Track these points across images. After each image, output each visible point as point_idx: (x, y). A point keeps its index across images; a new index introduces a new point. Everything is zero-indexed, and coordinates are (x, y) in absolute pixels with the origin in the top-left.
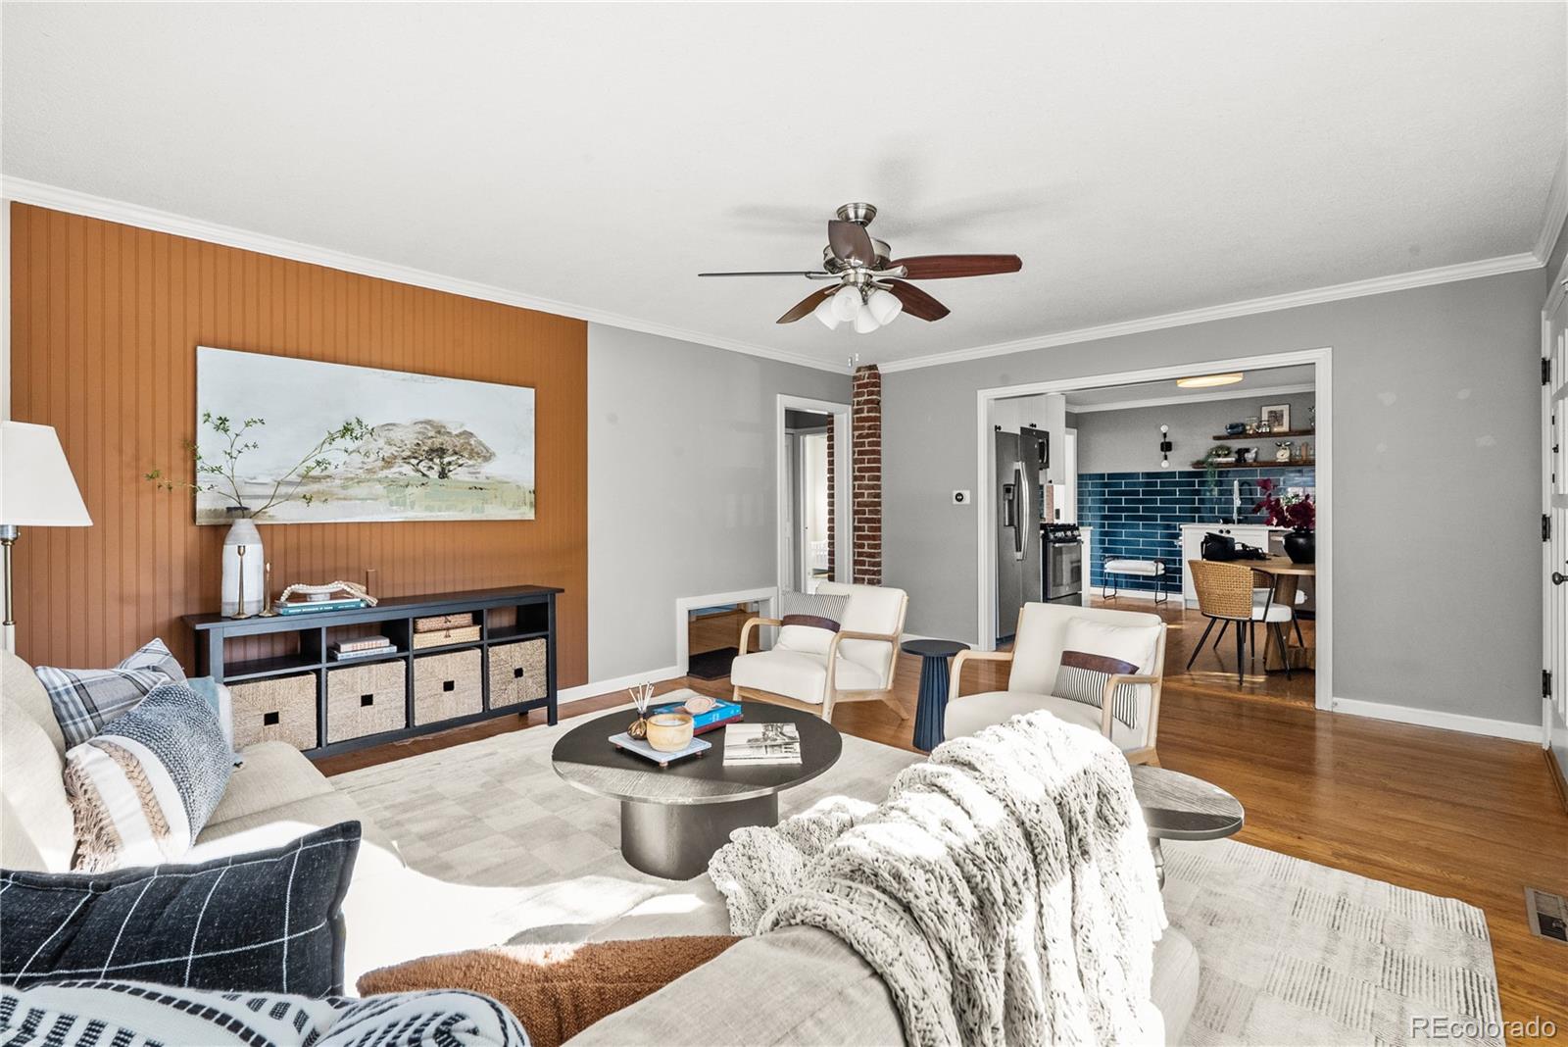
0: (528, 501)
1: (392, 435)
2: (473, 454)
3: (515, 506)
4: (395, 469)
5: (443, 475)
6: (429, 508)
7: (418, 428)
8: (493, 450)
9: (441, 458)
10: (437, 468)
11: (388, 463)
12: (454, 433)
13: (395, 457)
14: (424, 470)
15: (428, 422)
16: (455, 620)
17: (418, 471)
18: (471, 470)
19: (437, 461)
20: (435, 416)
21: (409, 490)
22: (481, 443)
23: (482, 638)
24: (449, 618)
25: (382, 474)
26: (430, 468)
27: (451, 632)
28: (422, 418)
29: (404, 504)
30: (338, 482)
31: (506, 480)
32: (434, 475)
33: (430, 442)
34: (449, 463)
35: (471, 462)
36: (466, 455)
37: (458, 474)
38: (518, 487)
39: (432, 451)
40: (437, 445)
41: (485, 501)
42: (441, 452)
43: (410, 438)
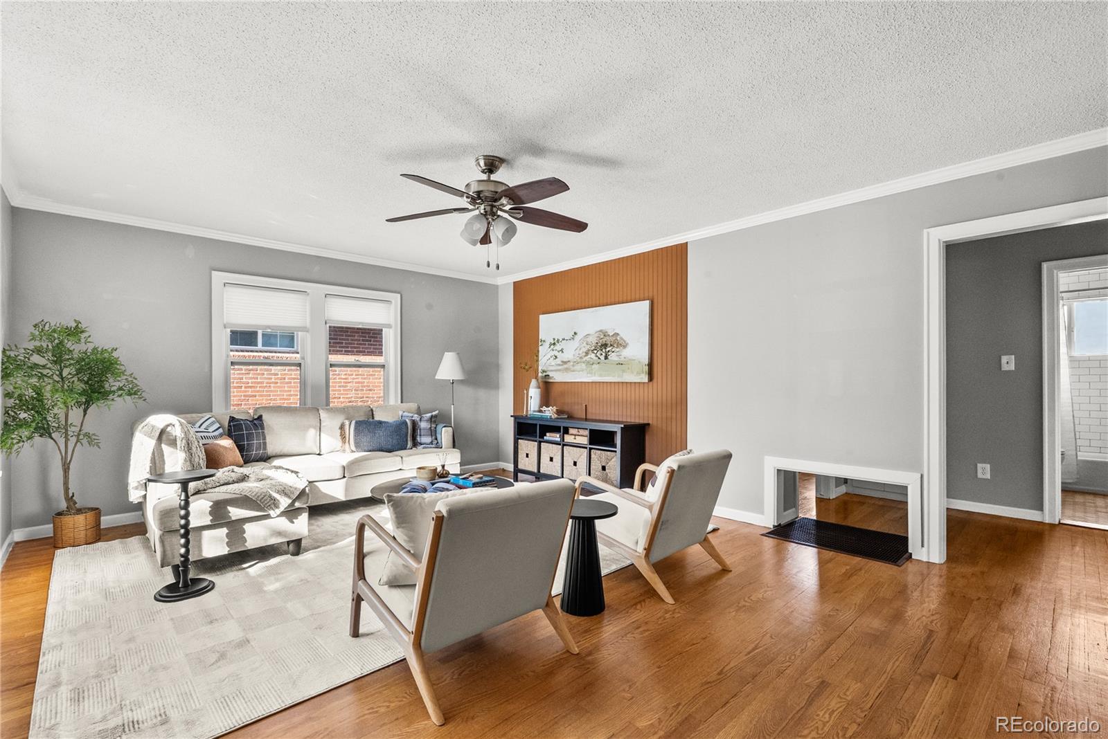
0: (644, 370)
1: (588, 340)
2: (619, 345)
3: (638, 374)
4: (589, 356)
5: (606, 358)
6: (601, 376)
7: (597, 335)
8: (627, 341)
9: (606, 349)
10: (604, 354)
11: (587, 354)
12: (611, 335)
13: (589, 350)
14: (599, 356)
15: (601, 331)
17: (597, 356)
18: (618, 354)
19: (604, 350)
20: (603, 328)
21: (594, 366)
22: (622, 339)
25: (585, 359)
26: (602, 354)
28: (599, 329)
29: (592, 374)
30: (572, 363)
31: (634, 358)
32: (602, 358)
33: (601, 341)
34: (609, 351)
35: (618, 350)
36: (615, 346)
37: (613, 357)
38: (639, 362)
39: (602, 345)
40: (604, 342)
41: (624, 371)
42: (605, 345)
43: (593, 340)
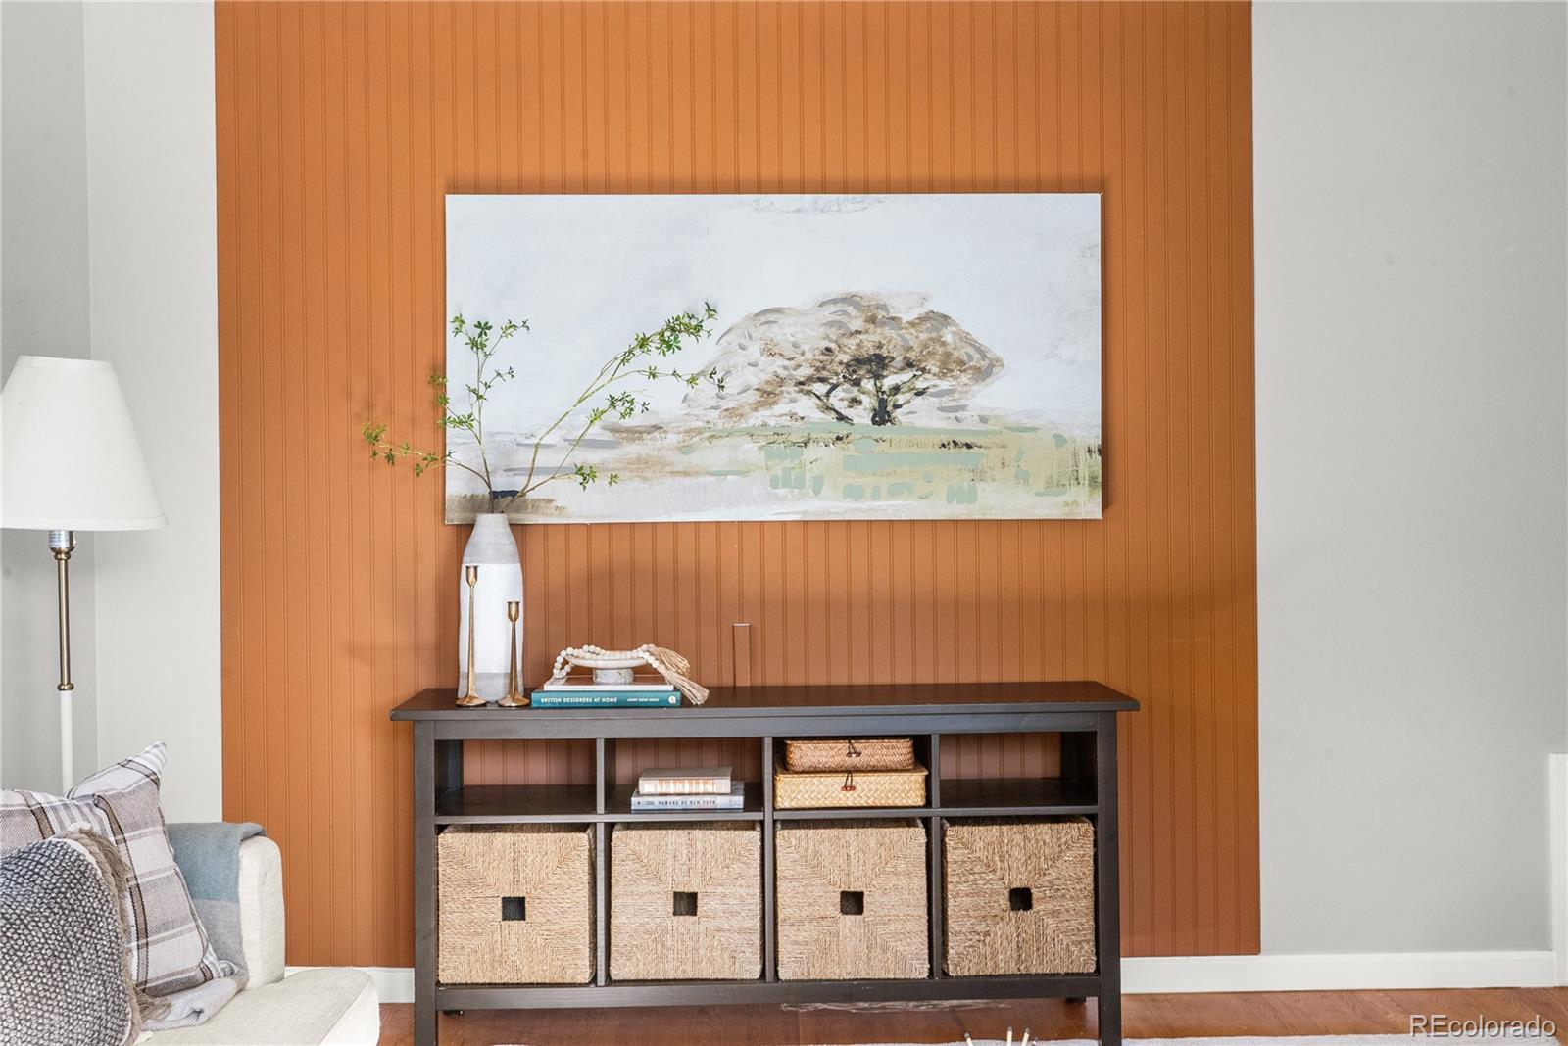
0: (1084, 473)
1: (774, 333)
2: (950, 365)
3: (1055, 485)
4: (782, 408)
5: (882, 416)
6: (853, 493)
7: (828, 313)
8: (996, 350)
9: (877, 377)
10: (869, 402)
11: (768, 395)
12: (906, 318)
13: (782, 381)
14: (841, 407)
15: (848, 299)
16: (872, 752)
17: (829, 409)
18: (947, 402)
19: (868, 384)
20: (865, 283)
21: (811, 452)
22: (967, 339)
23: (928, 804)
24: (859, 746)
25: (755, 419)
26: (855, 401)
27: (858, 778)
28: (838, 289)
29: (800, 484)
30: (673, 438)
31: (1036, 423)
32: (862, 416)
33: (852, 343)
34: (896, 389)
35: (944, 385)
36: (932, 365)
37: (918, 414)
38: (1060, 440)
39: (858, 362)
40: (869, 349)
41: (979, 475)
42: (878, 363)
43: (808, 336)
